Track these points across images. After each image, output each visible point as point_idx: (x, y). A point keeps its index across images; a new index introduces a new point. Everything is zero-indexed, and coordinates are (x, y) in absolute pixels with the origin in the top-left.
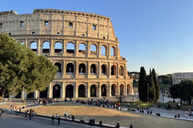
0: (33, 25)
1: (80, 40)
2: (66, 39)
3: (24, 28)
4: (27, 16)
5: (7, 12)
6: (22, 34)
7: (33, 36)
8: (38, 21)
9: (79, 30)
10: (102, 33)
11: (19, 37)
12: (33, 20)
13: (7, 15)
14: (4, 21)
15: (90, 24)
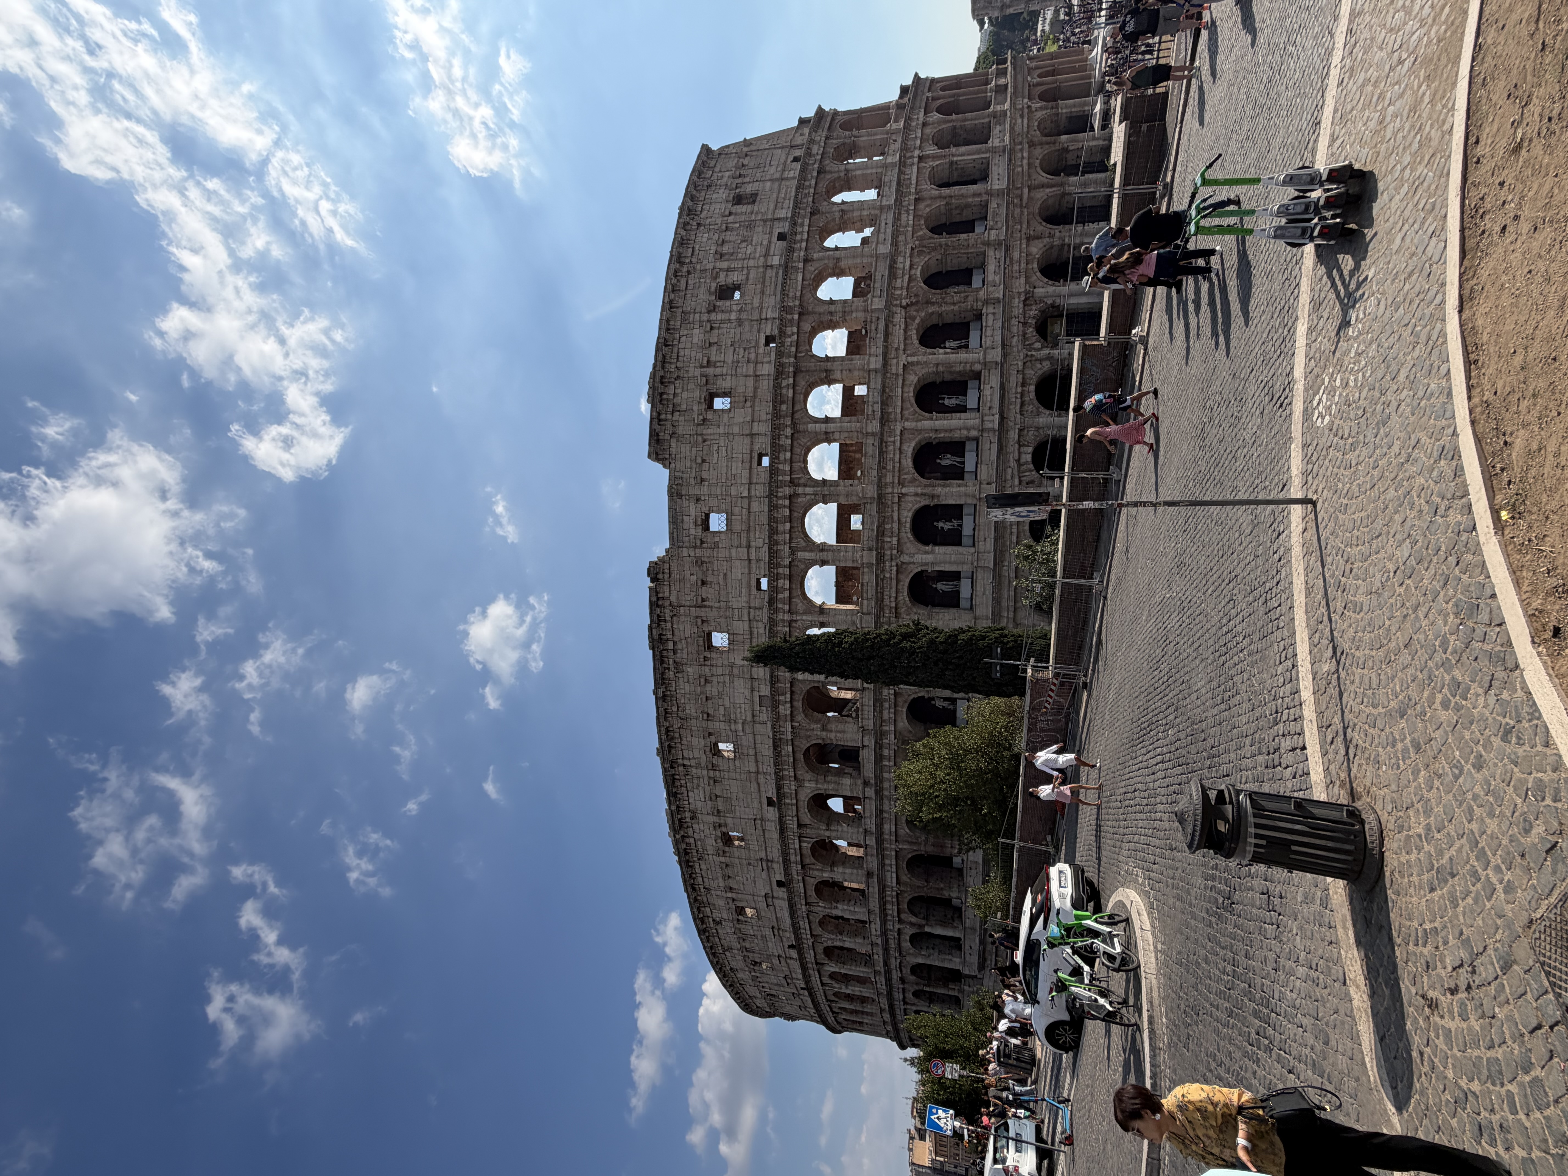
0: (723, 463)
1: (804, 244)
2: (797, 303)
3: (737, 510)
4: (680, 496)
5: (654, 599)
6: (764, 519)
7: (778, 458)
8: (705, 441)
9: (757, 255)
10: (774, 168)
11: (781, 528)
12: (699, 460)
13: (667, 603)
14: (697, 617)
15: (727, 213)
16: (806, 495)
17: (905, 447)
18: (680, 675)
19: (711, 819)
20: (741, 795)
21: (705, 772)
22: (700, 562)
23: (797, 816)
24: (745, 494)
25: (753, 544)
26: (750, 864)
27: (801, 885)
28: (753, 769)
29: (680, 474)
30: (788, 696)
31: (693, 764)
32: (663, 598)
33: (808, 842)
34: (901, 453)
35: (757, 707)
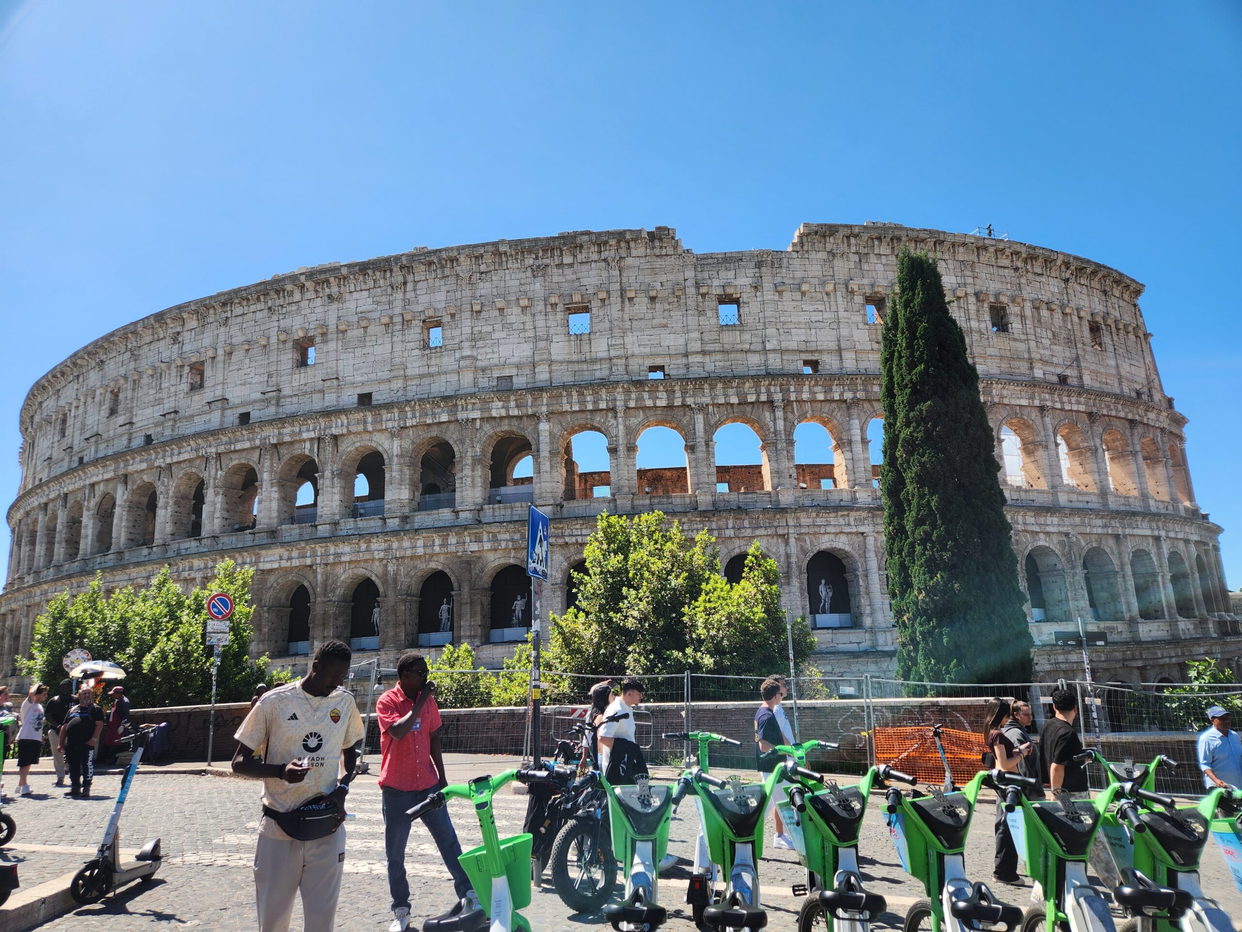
0: (803, 318)
1: (1058, 405)
2: (996, 400)
3: (747, 337)
4: (759, 265)
5: (628, 236)
6: (740, 370)
7: (816, 384)
8: (828, 294)
9: (1042, 352)
10: (1128, 368)
11: (731, 391)
12: (805, 287)
13: (623, 253)
14: (608, 292)
15: (1082, 314)
16: (775, 419)
17: (843, 538)
18: (529, 273)
19: (332, 321)
20: (371, 359)
21: (398, 311)
22: (678, 292)
23: (350, 433)
24: (769, 346)
25: (707, 359)
26: (270, 376)
27: (247, 445)
28: (409, 372)
29: (785, 264)
30: (515, 412)
31: (410, 295)
32: (629, 248)
33: (311, 450)
34: (836, 534)
35: (496, 374)
